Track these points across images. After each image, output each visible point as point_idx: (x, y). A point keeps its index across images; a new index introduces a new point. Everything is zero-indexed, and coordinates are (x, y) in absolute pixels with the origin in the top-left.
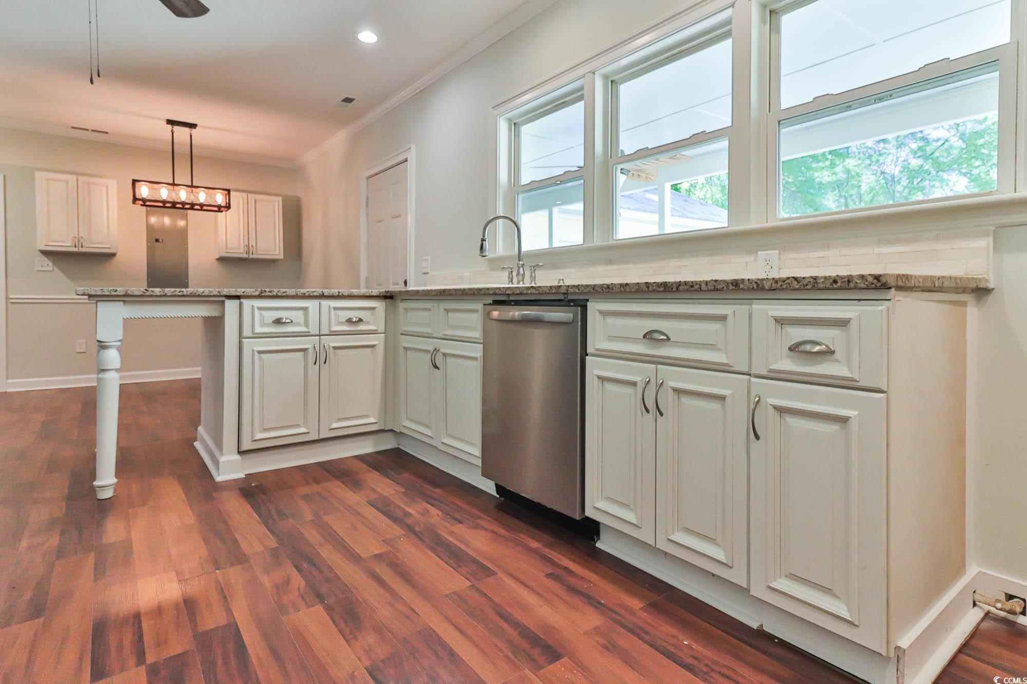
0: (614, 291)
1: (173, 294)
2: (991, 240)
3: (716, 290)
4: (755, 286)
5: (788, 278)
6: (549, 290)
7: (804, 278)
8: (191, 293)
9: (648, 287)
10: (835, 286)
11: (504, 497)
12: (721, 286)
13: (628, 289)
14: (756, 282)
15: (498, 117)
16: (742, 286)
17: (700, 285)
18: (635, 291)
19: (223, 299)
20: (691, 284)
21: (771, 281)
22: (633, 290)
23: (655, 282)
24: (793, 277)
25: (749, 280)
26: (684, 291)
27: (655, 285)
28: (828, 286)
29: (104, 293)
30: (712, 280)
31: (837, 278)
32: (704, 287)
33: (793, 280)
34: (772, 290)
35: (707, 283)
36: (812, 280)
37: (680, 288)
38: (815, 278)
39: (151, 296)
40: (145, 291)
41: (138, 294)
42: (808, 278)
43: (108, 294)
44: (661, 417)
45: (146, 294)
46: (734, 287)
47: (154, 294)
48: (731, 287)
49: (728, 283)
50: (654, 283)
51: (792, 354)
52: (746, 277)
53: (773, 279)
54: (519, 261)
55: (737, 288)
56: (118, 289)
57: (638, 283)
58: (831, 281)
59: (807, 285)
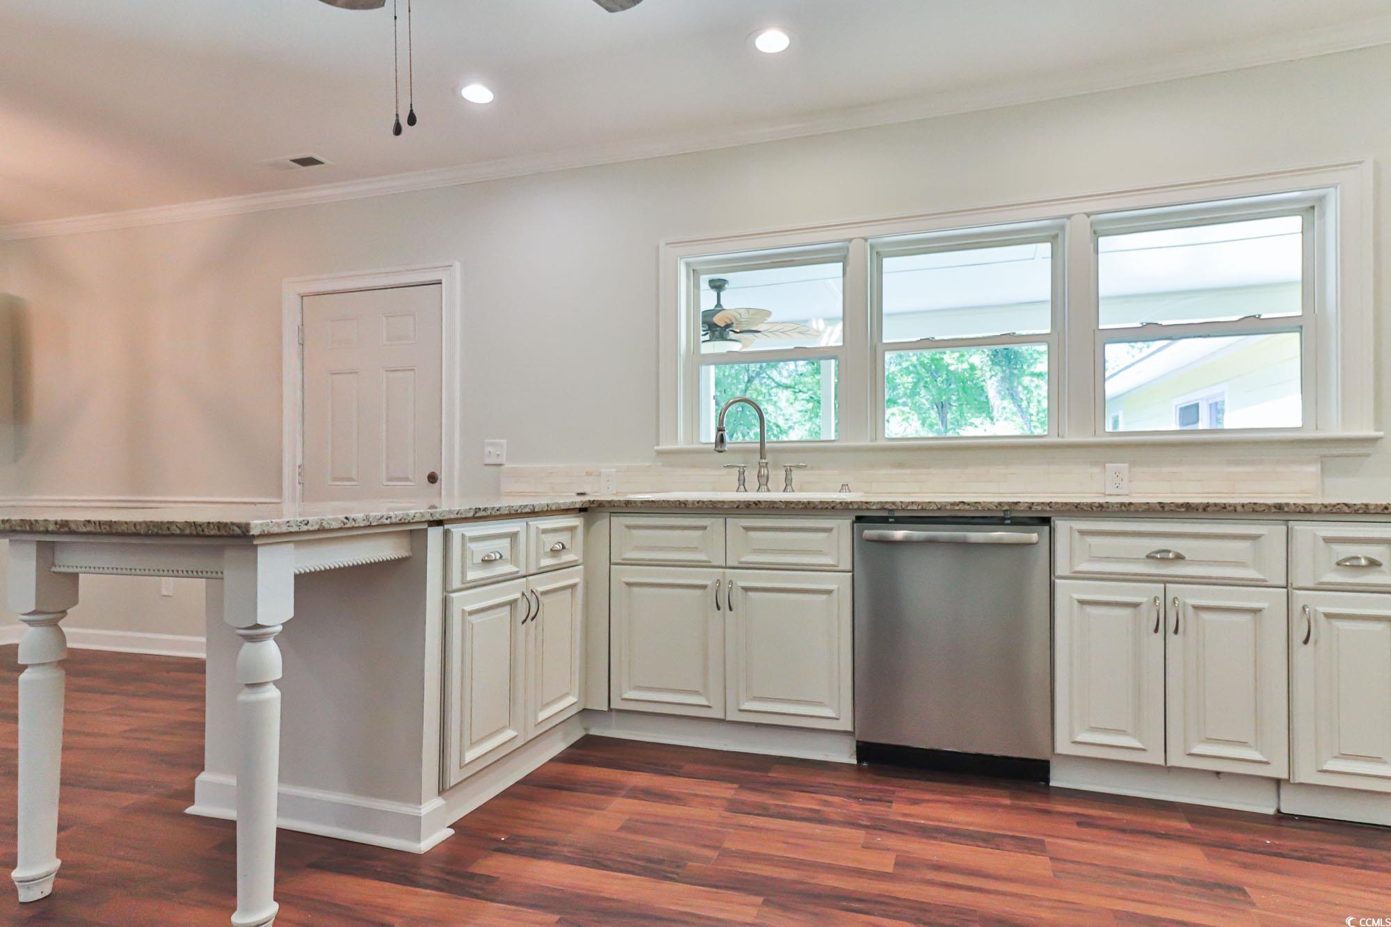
0: (1110, 510)
1: (379, 523)
2: (1319, 465)
3: (1254, 511)
4: (1302, 510)
5: (1338, 504)
6: (997, 507)
7: (1355, 505)
8: (400, 520)
9: (1163, 507)
10: (1386, 512)
11: (867, 761)
12: (1262, 509)
13: (1132, 508)
14: (1303, 507)
15: (679, 259)
16: (1286, 509)
17: (1235, 507)
18: (1142, 511)
19: (425, 526)
20: (1223, 506)
21: (1320, 506)
22: (1140, 510)
23: (1173, 503)
24: (1344, 504)
25: (1295, 504)
26: (1214, 512)
27: (1172, 505)
28: (1379, 511)
29: (291, 529)
30: (1250, 503)
31: (1388, 506)
32: (1239, 508)
33: (1344, 506)
34: (1319, 513)
35: (1243, 506)
36: (1363, 507)
37: (1209, 509)
38: (1366, 505)
39: (353, 528)
40: (345, 521)
41: (336, 527)
42: (1360, 504)
43: (296, 529)
44: (1174, 635)
45: (346, 526)
46: (1277, 510)
47: (357, 525)
48: (1273, 510)
49: (1270, 506)
50: (1171, 503)
51: (1340, 567)
52: (1292, 501)
53: (1323, 504)
54: (761, 458)
55: (1281, 511)
56: (310, 519)
57: (1148, 503)
58: (1382, 507)
59: (1358, 510)
